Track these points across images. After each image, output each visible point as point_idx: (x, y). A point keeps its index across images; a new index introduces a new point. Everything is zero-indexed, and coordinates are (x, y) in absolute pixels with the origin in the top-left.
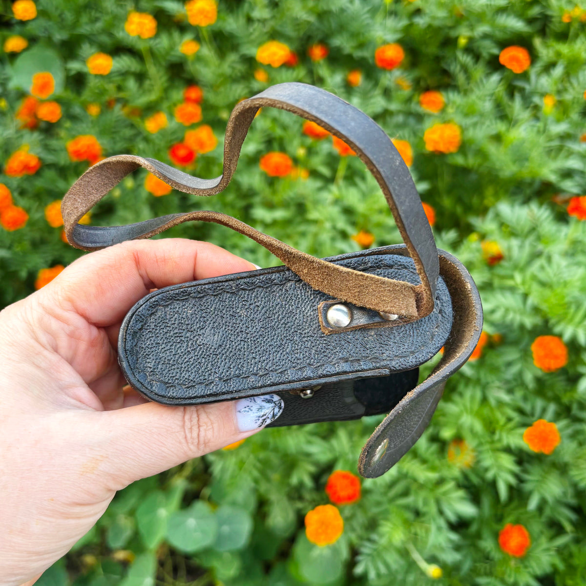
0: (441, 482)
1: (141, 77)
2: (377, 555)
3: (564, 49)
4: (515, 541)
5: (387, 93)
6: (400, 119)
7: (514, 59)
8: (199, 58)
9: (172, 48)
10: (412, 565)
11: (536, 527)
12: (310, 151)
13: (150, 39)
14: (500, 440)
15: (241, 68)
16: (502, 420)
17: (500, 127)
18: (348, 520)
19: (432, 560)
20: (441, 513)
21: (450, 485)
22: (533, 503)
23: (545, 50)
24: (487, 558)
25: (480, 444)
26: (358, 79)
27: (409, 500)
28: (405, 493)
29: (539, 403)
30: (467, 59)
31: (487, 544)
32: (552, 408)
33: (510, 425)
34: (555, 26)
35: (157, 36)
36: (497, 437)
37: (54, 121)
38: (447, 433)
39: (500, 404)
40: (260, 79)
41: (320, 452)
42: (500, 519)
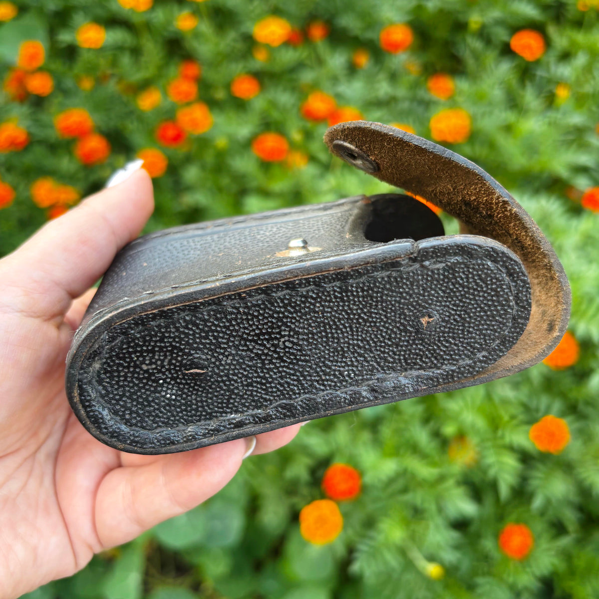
0: (442, 479)
1: (136, 52)
2: (375, 553)
3: (580, 37)
4: (516, 541)
5: (393, 77)
6: (405, 105)
7: (529, 47)
8: (197, 34)
9: (169, 22)
10: (409, 565)
11: (539, 526)
12: (308, 135)
13: (145, 12)
14: (502, 437)
15: (240, 46)
16: (506, 418)
17: (509, 116)
18: (346, 516)
19: (431, 558)
20: (440, 510)
21: (451, 482)
22: (537, 502)
23: (560, 39)
24: (486, 558)
25: (483, 441)
26: (364, 60)
27: (408, 497)
28: (405, 490)
29: (544, 401)
30: (476, 44)
31: (488, 544)
32: (557, 405)
33: (515, 422)
34: (571, 14)
35: (152, 9)
36: (500, 433)
37: (45, 95)
38: (449, 430)
39: (505, 402)
40: (260, 59)
41: (318, 444)
42: (500, 518)
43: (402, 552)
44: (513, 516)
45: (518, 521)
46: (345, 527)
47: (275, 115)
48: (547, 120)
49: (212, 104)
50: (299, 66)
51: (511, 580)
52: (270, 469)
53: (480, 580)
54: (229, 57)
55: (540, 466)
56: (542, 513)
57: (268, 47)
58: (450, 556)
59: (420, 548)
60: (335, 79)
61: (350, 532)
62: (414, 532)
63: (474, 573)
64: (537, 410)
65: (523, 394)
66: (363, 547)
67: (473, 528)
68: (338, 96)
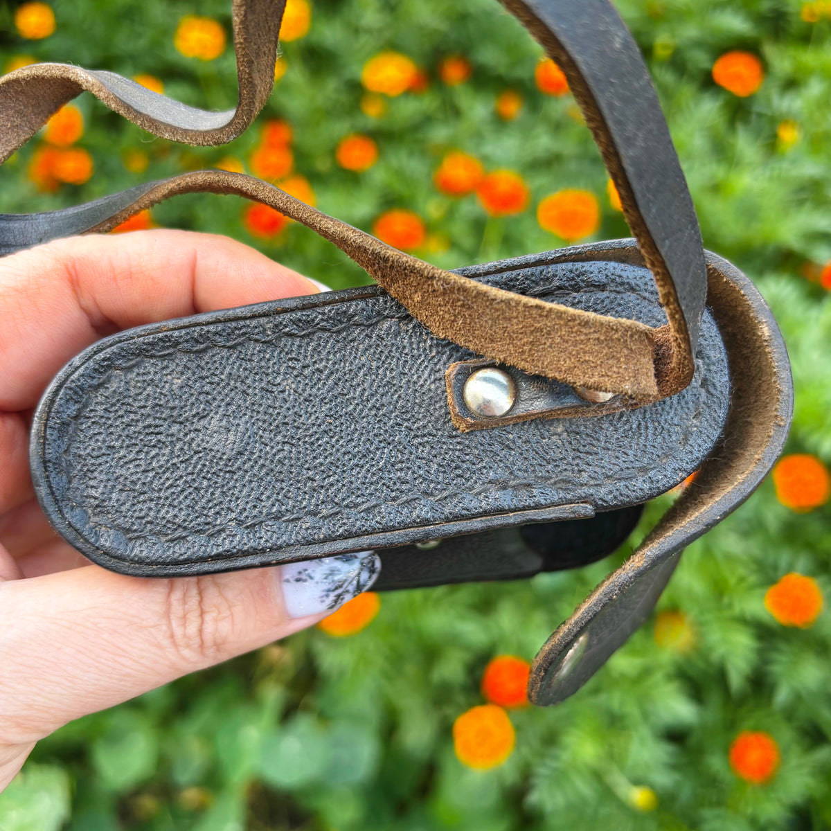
0: (646, 672)
2: (560, 778)
3: (809, 57)
4: (754, 756)
5: (557, 127)
7: (738, 77)
8: (284, 86)
10: (607, 793)
11: (786, 734)
14: (730, 606)
15: (344, 98)
16: (733, 580)
17: (718, 171)
18: (518, 728)
19: (637, 782)
20: (646, 716)
21: (658, 676)
22: (782, 695)
23: (782, 60)
24: (712, 782)
25: (703, 612)
26: (514, 108)
28: (596, 690)
29: (785, 556)
30: (668, 77)
31: (716, 763)
32: (803, 562)
33: (744, 586)
34: (794, 28)
35: (224, 56)
36: (726, 600)
37: (82, 182)
39: (730, 558)
40: (373, 113)
41: (473, 631)
42: (731, 726)
43: (597, 776)
44: (749, 723)
45: (756, 729)
46: (518, 746)
47: (399, 188)
48: (768, 173)
49: (314, 178)
50: (427, 120)
51: (750, 810)
52: (411, 669)
53: (707, 813)
54: (330, 113)
55: (783, 646)
56: (789, 714)
57: (384, 97)
58: (664, 779)
59: (622, 768)
60: (478, 136)
61: (525, 751)
62: (611, 746)
63: (699, 802)
64: (775, 568)
65: (754, 547)
66: (541, 771)
67: (692, 741)
68: (485, 159)
